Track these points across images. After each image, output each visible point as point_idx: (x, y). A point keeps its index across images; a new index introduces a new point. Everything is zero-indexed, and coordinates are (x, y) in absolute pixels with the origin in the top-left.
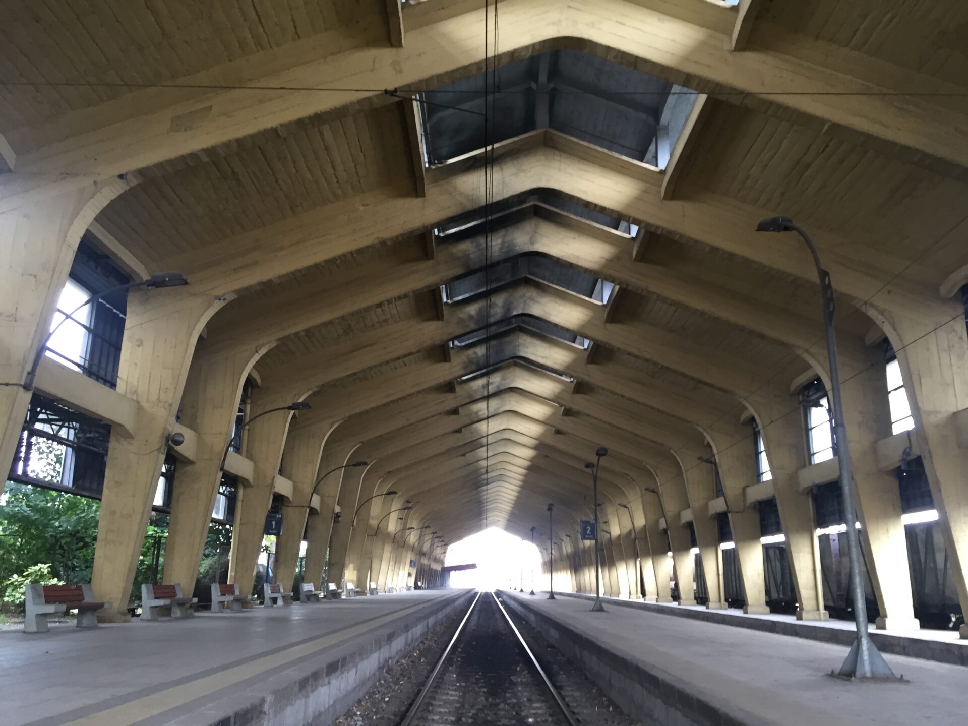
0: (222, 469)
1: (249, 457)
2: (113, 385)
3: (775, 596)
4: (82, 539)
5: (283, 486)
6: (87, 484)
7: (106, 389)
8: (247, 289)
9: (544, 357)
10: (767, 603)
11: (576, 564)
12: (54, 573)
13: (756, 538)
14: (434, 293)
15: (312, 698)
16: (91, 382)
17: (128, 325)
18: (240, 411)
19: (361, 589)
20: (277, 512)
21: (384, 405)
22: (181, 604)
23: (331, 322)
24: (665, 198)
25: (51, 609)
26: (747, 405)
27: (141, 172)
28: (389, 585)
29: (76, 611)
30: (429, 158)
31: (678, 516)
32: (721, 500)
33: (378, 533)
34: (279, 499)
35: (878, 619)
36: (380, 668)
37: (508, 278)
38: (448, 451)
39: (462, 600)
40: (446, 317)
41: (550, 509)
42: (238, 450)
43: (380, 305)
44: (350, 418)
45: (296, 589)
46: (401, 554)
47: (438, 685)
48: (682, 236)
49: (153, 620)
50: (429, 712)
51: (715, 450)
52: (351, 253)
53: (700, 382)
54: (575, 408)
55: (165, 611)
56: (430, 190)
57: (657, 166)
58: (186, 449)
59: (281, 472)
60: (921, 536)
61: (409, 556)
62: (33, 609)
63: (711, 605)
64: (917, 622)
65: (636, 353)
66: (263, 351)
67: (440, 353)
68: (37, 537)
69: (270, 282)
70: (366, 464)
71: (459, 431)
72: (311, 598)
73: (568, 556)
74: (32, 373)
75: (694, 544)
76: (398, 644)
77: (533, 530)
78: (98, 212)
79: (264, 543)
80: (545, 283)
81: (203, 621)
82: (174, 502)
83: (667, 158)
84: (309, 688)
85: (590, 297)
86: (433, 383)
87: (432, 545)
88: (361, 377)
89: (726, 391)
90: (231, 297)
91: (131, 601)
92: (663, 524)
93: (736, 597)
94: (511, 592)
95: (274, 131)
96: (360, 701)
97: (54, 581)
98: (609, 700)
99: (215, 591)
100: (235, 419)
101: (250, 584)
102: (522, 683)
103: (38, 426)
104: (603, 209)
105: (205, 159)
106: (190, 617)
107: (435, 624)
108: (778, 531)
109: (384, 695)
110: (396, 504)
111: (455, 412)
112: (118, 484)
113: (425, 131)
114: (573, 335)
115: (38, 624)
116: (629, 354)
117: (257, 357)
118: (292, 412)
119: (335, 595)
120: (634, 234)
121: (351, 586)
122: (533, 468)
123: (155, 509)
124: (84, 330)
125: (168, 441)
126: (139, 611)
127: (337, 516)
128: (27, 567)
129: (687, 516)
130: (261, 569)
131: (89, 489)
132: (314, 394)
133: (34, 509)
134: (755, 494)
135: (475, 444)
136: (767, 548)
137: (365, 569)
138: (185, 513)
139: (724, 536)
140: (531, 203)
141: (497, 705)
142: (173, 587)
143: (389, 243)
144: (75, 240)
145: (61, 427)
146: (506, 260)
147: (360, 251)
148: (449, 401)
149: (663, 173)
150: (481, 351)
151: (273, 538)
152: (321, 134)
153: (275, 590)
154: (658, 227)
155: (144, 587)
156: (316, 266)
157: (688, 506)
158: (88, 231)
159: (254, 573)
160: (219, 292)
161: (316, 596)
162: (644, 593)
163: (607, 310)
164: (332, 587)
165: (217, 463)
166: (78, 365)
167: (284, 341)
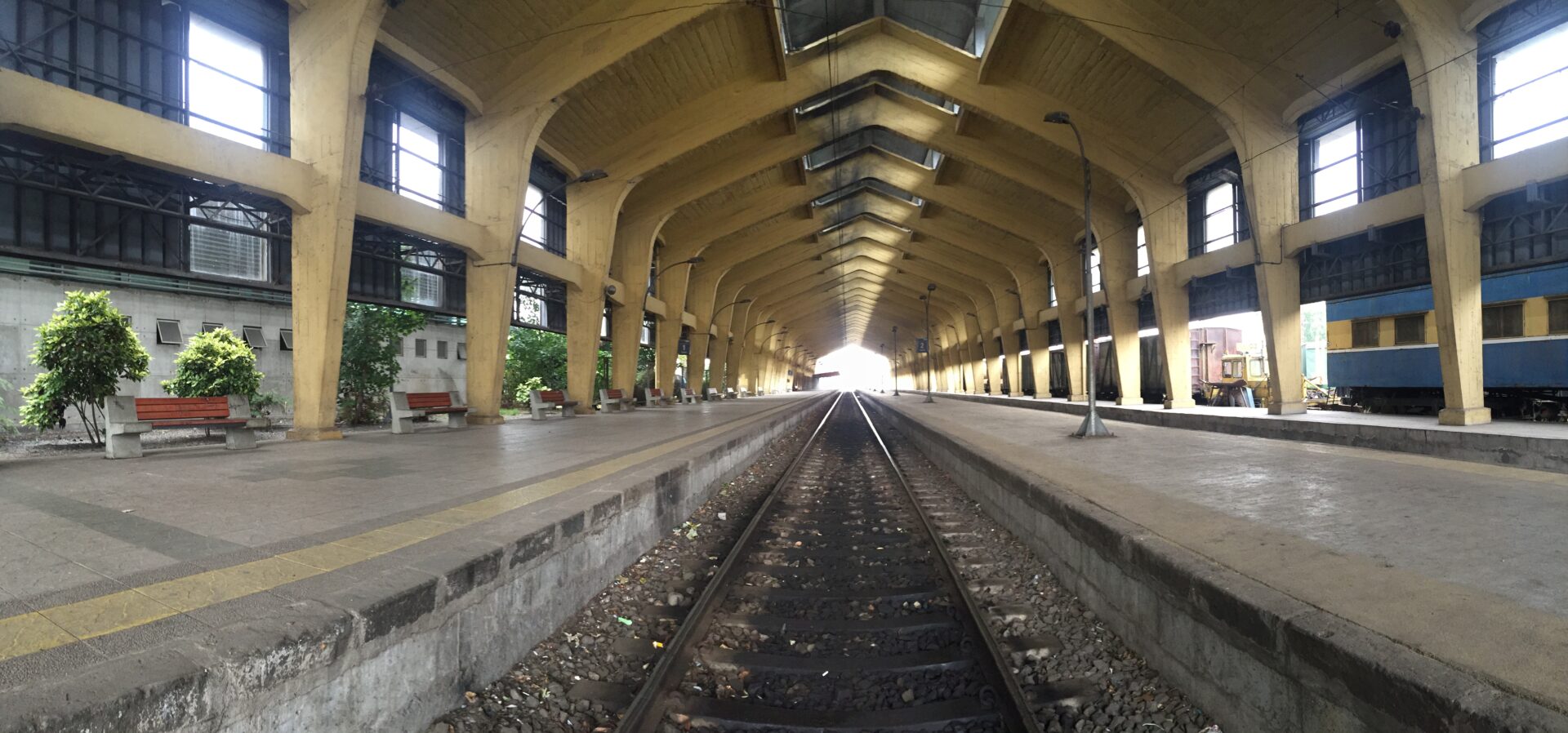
0: (644, 309)
1: (662, 299)
2: (564, 255)
3: (1056, 386)
4: (556, 361)
5: (689, 319)
6: (556, 324)
7: (560, 259)
8: (649, 172)
9: (887, 213)
10: (1051, 391)
11: (916, 369)
12: (544, 383)
13: (1046, 347)
14: (797, 164)
15: (719, 464)
16: (550, 255)
17: (569, 210)
18: (653, 265)
19: (751, 390)
20: (686, 339)
21: (762, 255)
22: (626, 402)
23: (716, 192)
24: (981, 82)
25: (546, 405)
26: (1043, 251)
27: (566, 94)
28: (772, 388)
29: (560, 407)
30: (788, 45)
31: (991, 332)
32: (1022, 321)
33: (762, 352)
34: (686, 329)
35: (1118, 399)
36: (766, 445)
37: (856, 147)
38: (813, 288)
39: (829, 398)
40: (807, 181)
41: (894, 330)
42: (654, 294)
43: (754, 175)
44: (735, 266)
45: (704, 392)
46: (781, 366)
47: (808, 455)
48: (993, 116)
49: (610, 412)
50: (802, 473)
51: (1019, 285)
52: (729, 134)
53: (1009, 233)
54: (913, 253)
55: (616, 407)
56: (790, 73)
57: (974, 54)
58: (618, 297)
59: (686, 309)
60: (1150, 344)
61: (787, 368)
62: (535, 405)
63: (1011, 394)
64: (1142, 399)
65: (959, 209)
66: (665, 219)
67: (805, 211)
68: (528, 360)
69: (666, 164)
70: (749, 301)
71: (822, 273)
72: (715, 398)
73: (910, 364)
74: (515, 255)
75: (1002, 353)
76: (779, 429)
77: (882, 346)
78: (541, 131)
79: (678, 361)
80: (886, 151)
81: (641, 414)
82: (614, 334)
83: (983, 47)
84: (717, 457)
85: (923, 164)
86: (799, 236)
87: (805, 359)
88: (740, 234)
89: (1027, 241)
90: (638, 180)
91: (594, 400)
92: (979, 339)
93: (1029, 388)
94: (867, 392)
95: (660, 39)
96: (752, 466)
97: (545, 388)
98: (929, 462)
99: (648, 393)
100: (649, 272)
101: (671, 390)
102: (869, 453)
103: (522, 288)
104: (929, 90)
105: (611, 73)
106: (633, 411)
107: (806, 416)
108: (1060, 342)
109: (769, 462)
110: (775, 330)
111: (818, 258)
112: (576, 323)
113: (784, 22)
114: (909, 195)
115: (540, 415)
116: (954, 210)
117: (661, 224)
118: (690, 265)
119: (733, 396)
120: (956, 111)
121: (744, 389)
122: (881, 300)
123: (602, 339)
124: (541, 218)
125: (605, 291)
126: (599, 407)
127: (731, 340)
128: (527, 379)
129: (997, 333)
130: (678, 378)
131: (558, 328)
132: (706, 249)
133: (527, 343)
134: (1047, 316)
135: (837, 281)
136: (1052, 353)
137: (753, 378)
138: (622, 341)
139: (1023, 347)
140: (874, 82)
141: (849, 468)
142: (619, 391)
143: (759, 123)
144: (529, 156)
145: (536, 288)
146: (853, 134)
147: (736, 132)
148: (813, 249)
149: (979, 60)
150: (835, 209)
151: (685, 357)
152: (698, 34)
153: (689, 393)
154: (975, 108)
155: (601, 391)
156: (701, 147)
157: (998, 326)
158: (537, 147)
159: (674, 381)
160: (628, 178)
161: (719, 396)
162: (965, 389)
163: (936, 173)
164: (730, 390)
165: (641, 306)
166: (540, 244)
167: (680, 209)
